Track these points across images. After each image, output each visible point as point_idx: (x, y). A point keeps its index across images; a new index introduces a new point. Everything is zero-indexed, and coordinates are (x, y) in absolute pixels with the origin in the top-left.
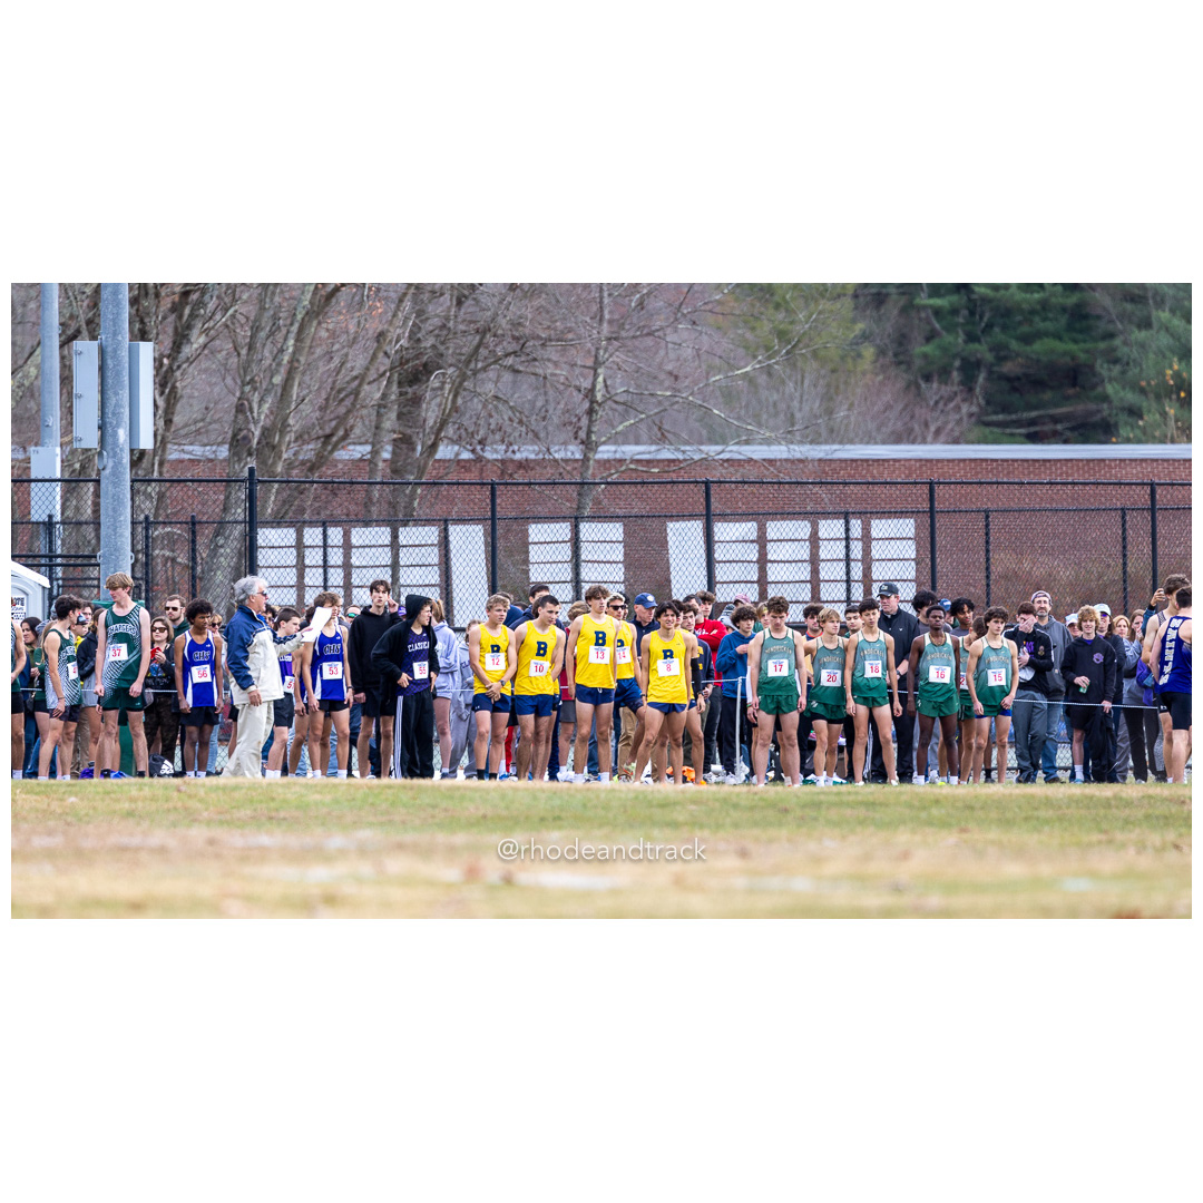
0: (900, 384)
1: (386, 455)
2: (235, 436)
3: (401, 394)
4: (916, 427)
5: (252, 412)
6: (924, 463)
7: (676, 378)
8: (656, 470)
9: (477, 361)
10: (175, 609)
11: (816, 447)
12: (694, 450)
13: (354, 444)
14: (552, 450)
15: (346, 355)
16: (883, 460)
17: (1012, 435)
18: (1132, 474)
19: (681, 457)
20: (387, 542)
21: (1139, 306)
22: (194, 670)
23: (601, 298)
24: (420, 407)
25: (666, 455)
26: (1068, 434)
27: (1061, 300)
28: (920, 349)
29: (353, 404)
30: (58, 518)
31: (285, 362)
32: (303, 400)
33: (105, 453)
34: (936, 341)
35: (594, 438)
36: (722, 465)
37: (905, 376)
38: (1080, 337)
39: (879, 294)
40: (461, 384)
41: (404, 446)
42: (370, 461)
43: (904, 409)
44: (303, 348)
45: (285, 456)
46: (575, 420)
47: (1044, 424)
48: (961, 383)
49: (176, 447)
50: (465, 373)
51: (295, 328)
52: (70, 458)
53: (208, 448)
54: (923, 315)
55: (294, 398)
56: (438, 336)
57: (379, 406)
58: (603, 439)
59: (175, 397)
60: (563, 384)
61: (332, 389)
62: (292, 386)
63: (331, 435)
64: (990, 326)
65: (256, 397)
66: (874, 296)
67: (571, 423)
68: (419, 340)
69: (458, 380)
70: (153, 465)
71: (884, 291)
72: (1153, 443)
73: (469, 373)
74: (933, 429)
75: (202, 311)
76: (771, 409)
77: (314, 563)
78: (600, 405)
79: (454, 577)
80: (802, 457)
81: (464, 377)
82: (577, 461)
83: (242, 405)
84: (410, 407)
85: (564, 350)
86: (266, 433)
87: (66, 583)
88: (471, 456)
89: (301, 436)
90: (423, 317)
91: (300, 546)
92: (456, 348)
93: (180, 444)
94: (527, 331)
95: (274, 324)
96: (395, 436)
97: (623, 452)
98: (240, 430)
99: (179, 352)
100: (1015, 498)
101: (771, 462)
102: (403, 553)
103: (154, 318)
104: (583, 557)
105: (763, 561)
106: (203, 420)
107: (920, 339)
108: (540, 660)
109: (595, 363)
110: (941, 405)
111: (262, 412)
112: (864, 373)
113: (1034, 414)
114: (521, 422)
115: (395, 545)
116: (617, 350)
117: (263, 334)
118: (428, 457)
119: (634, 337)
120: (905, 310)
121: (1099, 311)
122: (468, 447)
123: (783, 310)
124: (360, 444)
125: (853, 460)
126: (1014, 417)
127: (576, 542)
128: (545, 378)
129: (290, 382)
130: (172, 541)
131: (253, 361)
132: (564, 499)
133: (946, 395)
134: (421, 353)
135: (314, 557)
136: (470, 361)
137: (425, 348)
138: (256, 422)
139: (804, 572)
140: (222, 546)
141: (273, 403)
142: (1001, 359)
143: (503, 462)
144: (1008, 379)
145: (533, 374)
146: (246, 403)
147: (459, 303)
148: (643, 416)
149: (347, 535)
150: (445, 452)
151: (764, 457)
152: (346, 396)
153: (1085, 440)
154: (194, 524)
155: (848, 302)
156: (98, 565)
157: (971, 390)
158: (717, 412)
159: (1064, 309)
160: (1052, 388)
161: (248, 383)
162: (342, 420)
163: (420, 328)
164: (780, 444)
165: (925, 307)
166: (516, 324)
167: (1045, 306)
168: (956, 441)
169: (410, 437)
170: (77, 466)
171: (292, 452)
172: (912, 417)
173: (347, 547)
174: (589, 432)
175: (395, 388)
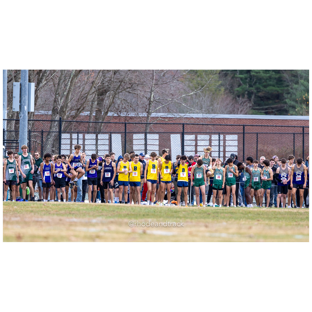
0: (231, 98)
1: (94, 115)
2: (53, 108)
3: (98, 98)
4: (236, 110)
5: (58, 102)
6: (238, 120)
7: (173, 95)
8: (167, 120)
9: (119, 89)
10: (37, 155)
11: (210, 115)
12: (177, 115)
13: (85, 111)
14: (139, 114)
15: (84, 87)
16: (228, 119)
17: (261, 112)
18: (295, 124)
19: (173, 117)
20: (95, 138)
21: (296, 78)
22: (46, 172)
23: (153, 73)
24: (103, 102)
25: (170, 116)
26: (276, 112)
27: (274, 76)
28: (237, 89)
29: (86, 101)
30: (6, 130)
31: (68, 88)
32: (72, 99)
33: (21, 113)
34: (241, 87)
35: (150, 111)
36: (184, 119)
37: (232, 96)
38: (280, 86)
39: (225, 73)
40: (115, 96)
41: (99, 112)
42: (89, 116)
43: (232, 105)
44: (72, 85)
45: (67, 114)
47: (269, 109)
48: (248, 98)
50: (116, 93)
51: (70, 80)
52: (9, 113)
53: (46, 111)
54: (238, 79)
55: (70, 98)
56: (109, 82)
57: (92, 101)
58: (153, 111)
59: (37, 98)
60: (142, 96)
61: (80, 96)
62: (69, 95)
63: (80, 109)
64: (256, 83)
65: (60, 98)
67: (144, 107)
68: (104, 83)
69: (114, 95)
70: (31, 116)
71: (228, 72)
72: (300, 115)
73: (117, 93)
74: (240, 110)
75: (45, 74)
76: (196, 104)
78: (152, 102)
79: (113, 148)
80: (206, 117)
81: (115, 94)
82: (145, 117)
83: (56, 100)
84: (100, 102)
85: (143, 87)
86: (62, 108)
87: (7, 147)
88: (117, 115)
89: (71, 109)
90: (105, 77)
91: (71, 139)
92: (113, 86)
93: (38, 110)
94: (133, 82)
95: (65, 78)
96: (96, 109)
97: (158, 115)
98: (55, 107)
99: (39, 85)
100: (265, 130)
101: (198, 118)
102: (99, 141)
103: (32, 76)
104: (148, 143)
105: (196, 146)
106: (45, 104)
107: (237, 86)
108: (135, 171)
109: (151, 91)
110: (242, 104)
111: (61, 102)
112: (221, 94)
113: (267, 107)
114: (131, 107)
115: (97, 139)
116: (157, 88)
117: (62, 81)
118: (105, 115)
119: (162, 84)
120: (233, 78)
121: (285, 79)
122: (116, 113)
123: (200, 77)
124: (87, 111)
125: (219, 118)
126: (261, 107)
127: (146, 139)
128: (137, 95)
130: (36, 137)
132: (142, 128)
133: (244, 101)
134: (104, 87)
135: (75, 142)
136: (117, 89)
137: (105, 86)
138: (59, 105)
140: (49, 138)
141: (64, 100)
142: (258, 92)
143: (126, 117)
144: (260, 97)
145: (134, 93)
147: (115, 74)
148: (164, 105)
149: (84, 136)
150: (110, 114)
151: (196, 117)
152: (84, 98)
153: (280, 114)
154: (42, 132)
155: (217, 75)
156: (19, 143)
157: (250, 100)
158: (184, 105)
159: (275, 79)
160: (272, 100)
161: (58, 94)
162: (82, 105)
163: (104, 80)
164: (200, 113)
165: (238, 77)
166: (130, 80)
167: (270, 78)
168: (246, 114)
169: (101, 110)
170: (11, 116)
171: (68, 113)
172: (234, 107)
173: (84, 139)
174: (149, 109)
175: (97, 96)
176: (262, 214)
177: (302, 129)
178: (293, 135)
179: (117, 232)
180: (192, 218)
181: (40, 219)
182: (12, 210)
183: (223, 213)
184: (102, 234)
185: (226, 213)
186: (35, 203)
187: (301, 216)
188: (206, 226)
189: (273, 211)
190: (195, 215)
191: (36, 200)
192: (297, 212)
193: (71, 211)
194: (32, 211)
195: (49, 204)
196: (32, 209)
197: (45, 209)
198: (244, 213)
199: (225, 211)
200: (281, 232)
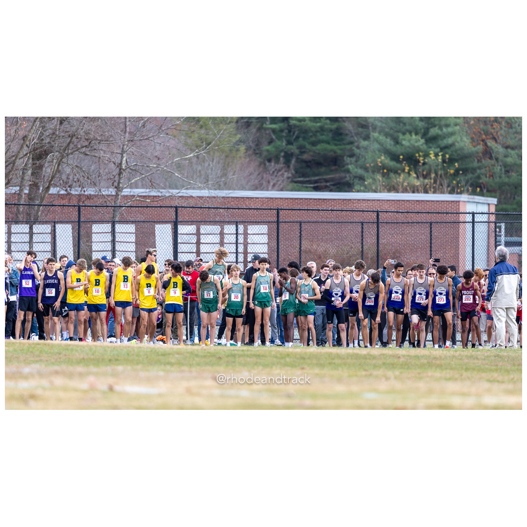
0: (257, 163)
1: (27, 191)
3: (33, 164)
4: (264, 183)
6: (269, 199)
7: (159, 159)
8: (149, 201)
9: (68, 149)
11: (222, 191)
12: (166, 192)
13: (12, 186)
14: (102, 191)
15: (10, 146)
16: (251, 198)
17: (307, 187)
18: (363, 206)
19: (160, 195)
20: (28, 232)
21: (366, 130)
23: (125, 122)
24: (42, 170)
25: (153, 193)
26: (332, 187)
27: (329, 126)
28: (266, 148)
29: (12, 168)
34: (273, 144)
35: (121, 185)
36: (178, 198)
37: (259, 159)
38: (338, 143)
39: (247, 122)
40: (61, 160)
41: (34, 187)
42: (19, 194)
43: (259, 174)
47: (321, 182)
48: (284, 163)
50: (63, 155)
54: (267, 132)
56: (51, 138)
57: (24, 169)
58: (125, 186)
60: (107, 160)
64: (298, 137)
66: (245, 123)
67: (111, 179)
68: (42, 140)
69: (60, 158)
71: (250, 121)
72: (372, 192)
73: (65, 155)
74: (272, 184)
76: (198, 174)
78: (124, 170)
79: (58, 248)
80: (215, 196)
81: (63, 157)
82: (112, 196)
84: (37, 170)
85: (109, 145)
88: (65, 193)
90: (45, 129)
92: (59, 144)
94: (92, 136)
96: (31, 183)
97: (134, 192)
100: (314, 216)
101: (201, 198)
102: (34, 237)
104: (117, 240)
105: (198, 243)
107: (266, 143)
108: (96, 287)
109: (122, 151)
110: (275, 173)
112: (240, 157)
113: (316, 178)
115: (31, 234)
116: (132, 146)
118: (45, 192)
119: (140, 140)
120: (260, 129)
121: (347, 132)
122: (64, 188)
123: (204, 128)
124: (15, 186)
125: (237, 198)
126: (307, 179)
127: (113, 232)
128: (99, 158)
132: (107, 213)
133: (278, 168)
134: (43, 146)
136: (66, 149)
137: (45, 143)
142: (302, 153)
143: (80, 195)
144: (306, 162)
145: (94, 156)
147: (61, 123)
148: (144, 176)
149: (9, 228)
151: (198, 195)
152: (9, 164)
153: (340, 190)
155: (233, 125)
157: (289, 167)
158: (177, 174)
159: (331, 131)
160: (325, 166)
163: (43, 134)
164: (205, 189)
165: (268, 129)
166: (87, 133)
167: (322, 129)
168: (282, 190)
169: (37, 183)
172: (262, 178)
173: (10, 233)
174: (119, 183)
175: (31, 161)
176: (309, 358)
177: (376, 215)
178: (360, 224)
179: (65, 389)
180: (191, 365)
183: (244, 356)
184: (39, 392)
185: (248, 356)
187: (374, 361)
189: (327, 353)
190: (197, 359)
192: (368, 354)
198: (278, 356)
199: (246, 353)
200: (340, 388)
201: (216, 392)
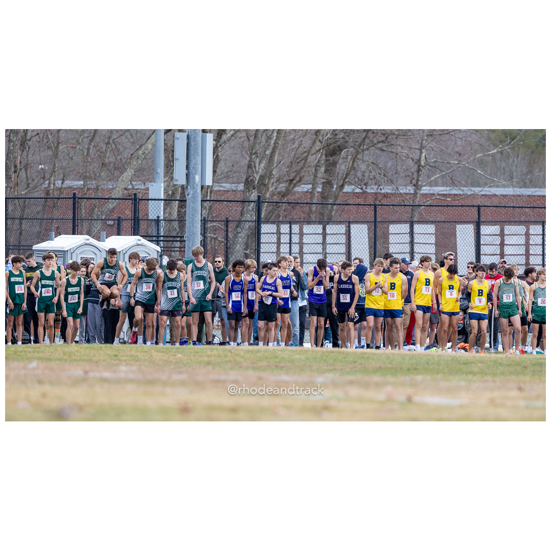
1: (319, 190)
2: (247, 179)
3: (327, 160)
5: (255, 168)
7: (460, 155)
8: (450, 199)
9: (364, 145)
10: (219, 262)
11: (527, 189)
12: (468, 190)
13: (304, 184)
14: (399, 189)
15: (302, 141)
19: (461, 193)
20: (321, 232)
22: (233, 294)
24: (336, 167)
25: (454, 192)
29: (304, 165)
30: (162, 218)
31: (272, 144)
32: (280, 162)
33: (189, 187)
35: (420, 183)
36: (481, 197)
40: (356, 156)
41: (328, 185)
42: (311, 193)
44: (281, 137)
45: (271, 189)
46: (410, 174)
49: (217, 184)
50: (358, 151)
52: (167, 188)
53: (233, 185)
55: (276, 161)
56: (346, 132)
57: (316, 166)
58: (424, 184)
59: (218, 160)
60: (405, 157)
61: (294, 157)
62: (275, 156)
63: (293, 180)
65: (258, 161)
67: (409, 176)
68: (336, 134)
69: (355, 154)
70: (207, 192)
73: (360, 151)
76: (502, 171)
77: (285, 242)
78: (423, 167)
79: (353, 250)
80: (520, 194)
81: (357, 153)
82: (411, 194)
83: (251, 164)
84: (331, 167)
85: (407, 140)
86: (262, 178)
87: (165, 249)
88: (361, 191)
89: (279, 180)
91: (279, 233)
92: (354, 139)
93: (219, 183)
96: (324, 181)
97: (434, 190)
98: (250, 176)
99: (221, 138)
101: (505, 196)
102: (328, 238)
104: (415, 241)
105: (502, 245)
106: (231, 171)
108: (391, 291)
109: (421, 147)
111: (260, 168)
114: (385, 175)
115: (324, 235)
116: (432, 141)
118: (339, 191)
119: (440, 135)
122: (359, 186)
124: (307, 184)
127: (412, 233)
128: (397, 154)
129: (274, 153)
130: (215, 230)
131: (256, 143)
132: (405, 213)
134: (337, 141)
135: (285, 239)
136: (361, 145)
137: (339, 139)
138: (257, 173)
139: (522, 250)
140: (240, 233)
141: (266, 163)
143: (376, 194)
145: (391, 152)
146: (252, 163)
148: (444, 173)
149: (301, 229)
151: (501, 194)
152: (301, 161)
154: (227, 222)
156: (185, 241)
158: (479, 171)
161: (254, 154)
162: (298, 172)
164: (509, 187)
169: (331, 181)
170: (170, 192)
171: (274, 188)
173: (301, 234)
174: (418, 180)
175: (324, 157)
179: (361, 400)
180: (494, 375)
181: (223, 377)
182: (174, 361)
184: (333, 403)
186: (214, 349)
188: (520, 389)
190: (501, 368)
191: (217, 342)
193: (279, 362)
194: (209, 363)
195: (238, 350)
196: (210, 359)
197: (232, 359)
201: (522, 403)
